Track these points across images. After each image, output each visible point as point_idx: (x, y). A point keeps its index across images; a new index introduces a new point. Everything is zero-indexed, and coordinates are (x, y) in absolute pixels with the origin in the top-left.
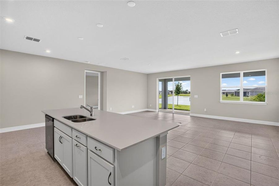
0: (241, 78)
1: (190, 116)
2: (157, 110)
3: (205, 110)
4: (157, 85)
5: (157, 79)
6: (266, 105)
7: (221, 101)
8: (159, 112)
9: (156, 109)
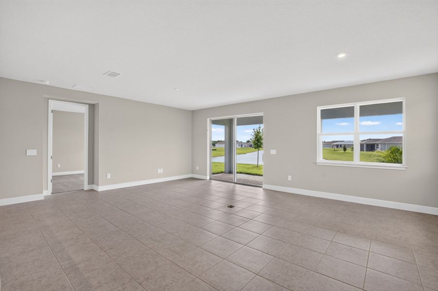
0: (355, 118)
1: (263, 189)
2: (208, 178)
3: (290, 178)
4: (207, 130)
5: (208, 120)
6: (404, 169)
7: (317, 162)
8: (213, 181)
9: (207, 176)
